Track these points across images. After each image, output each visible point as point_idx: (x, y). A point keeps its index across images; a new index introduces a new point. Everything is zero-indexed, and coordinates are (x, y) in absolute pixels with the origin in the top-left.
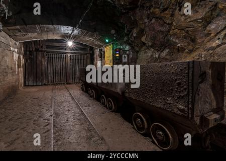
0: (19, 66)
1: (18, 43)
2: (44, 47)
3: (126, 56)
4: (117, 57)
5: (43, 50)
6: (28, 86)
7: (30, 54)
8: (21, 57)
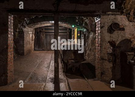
0: (32, 40)
1: (32, 29)
2: (44, 29)
3: (83, 35)
4: (79, 36)
5: (43, 31)
6: (36, 50)
7: (37, 34)
8: (33, 35)
